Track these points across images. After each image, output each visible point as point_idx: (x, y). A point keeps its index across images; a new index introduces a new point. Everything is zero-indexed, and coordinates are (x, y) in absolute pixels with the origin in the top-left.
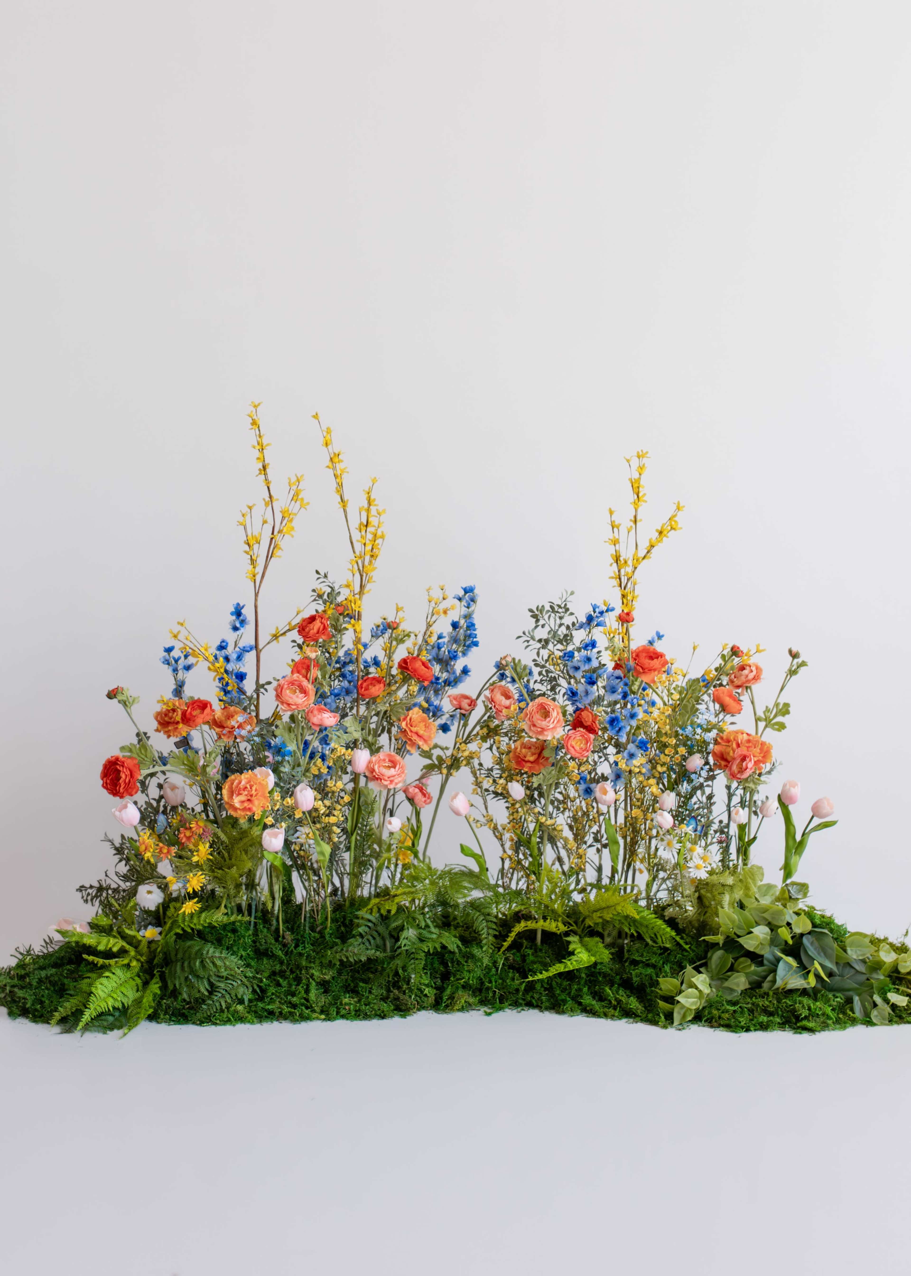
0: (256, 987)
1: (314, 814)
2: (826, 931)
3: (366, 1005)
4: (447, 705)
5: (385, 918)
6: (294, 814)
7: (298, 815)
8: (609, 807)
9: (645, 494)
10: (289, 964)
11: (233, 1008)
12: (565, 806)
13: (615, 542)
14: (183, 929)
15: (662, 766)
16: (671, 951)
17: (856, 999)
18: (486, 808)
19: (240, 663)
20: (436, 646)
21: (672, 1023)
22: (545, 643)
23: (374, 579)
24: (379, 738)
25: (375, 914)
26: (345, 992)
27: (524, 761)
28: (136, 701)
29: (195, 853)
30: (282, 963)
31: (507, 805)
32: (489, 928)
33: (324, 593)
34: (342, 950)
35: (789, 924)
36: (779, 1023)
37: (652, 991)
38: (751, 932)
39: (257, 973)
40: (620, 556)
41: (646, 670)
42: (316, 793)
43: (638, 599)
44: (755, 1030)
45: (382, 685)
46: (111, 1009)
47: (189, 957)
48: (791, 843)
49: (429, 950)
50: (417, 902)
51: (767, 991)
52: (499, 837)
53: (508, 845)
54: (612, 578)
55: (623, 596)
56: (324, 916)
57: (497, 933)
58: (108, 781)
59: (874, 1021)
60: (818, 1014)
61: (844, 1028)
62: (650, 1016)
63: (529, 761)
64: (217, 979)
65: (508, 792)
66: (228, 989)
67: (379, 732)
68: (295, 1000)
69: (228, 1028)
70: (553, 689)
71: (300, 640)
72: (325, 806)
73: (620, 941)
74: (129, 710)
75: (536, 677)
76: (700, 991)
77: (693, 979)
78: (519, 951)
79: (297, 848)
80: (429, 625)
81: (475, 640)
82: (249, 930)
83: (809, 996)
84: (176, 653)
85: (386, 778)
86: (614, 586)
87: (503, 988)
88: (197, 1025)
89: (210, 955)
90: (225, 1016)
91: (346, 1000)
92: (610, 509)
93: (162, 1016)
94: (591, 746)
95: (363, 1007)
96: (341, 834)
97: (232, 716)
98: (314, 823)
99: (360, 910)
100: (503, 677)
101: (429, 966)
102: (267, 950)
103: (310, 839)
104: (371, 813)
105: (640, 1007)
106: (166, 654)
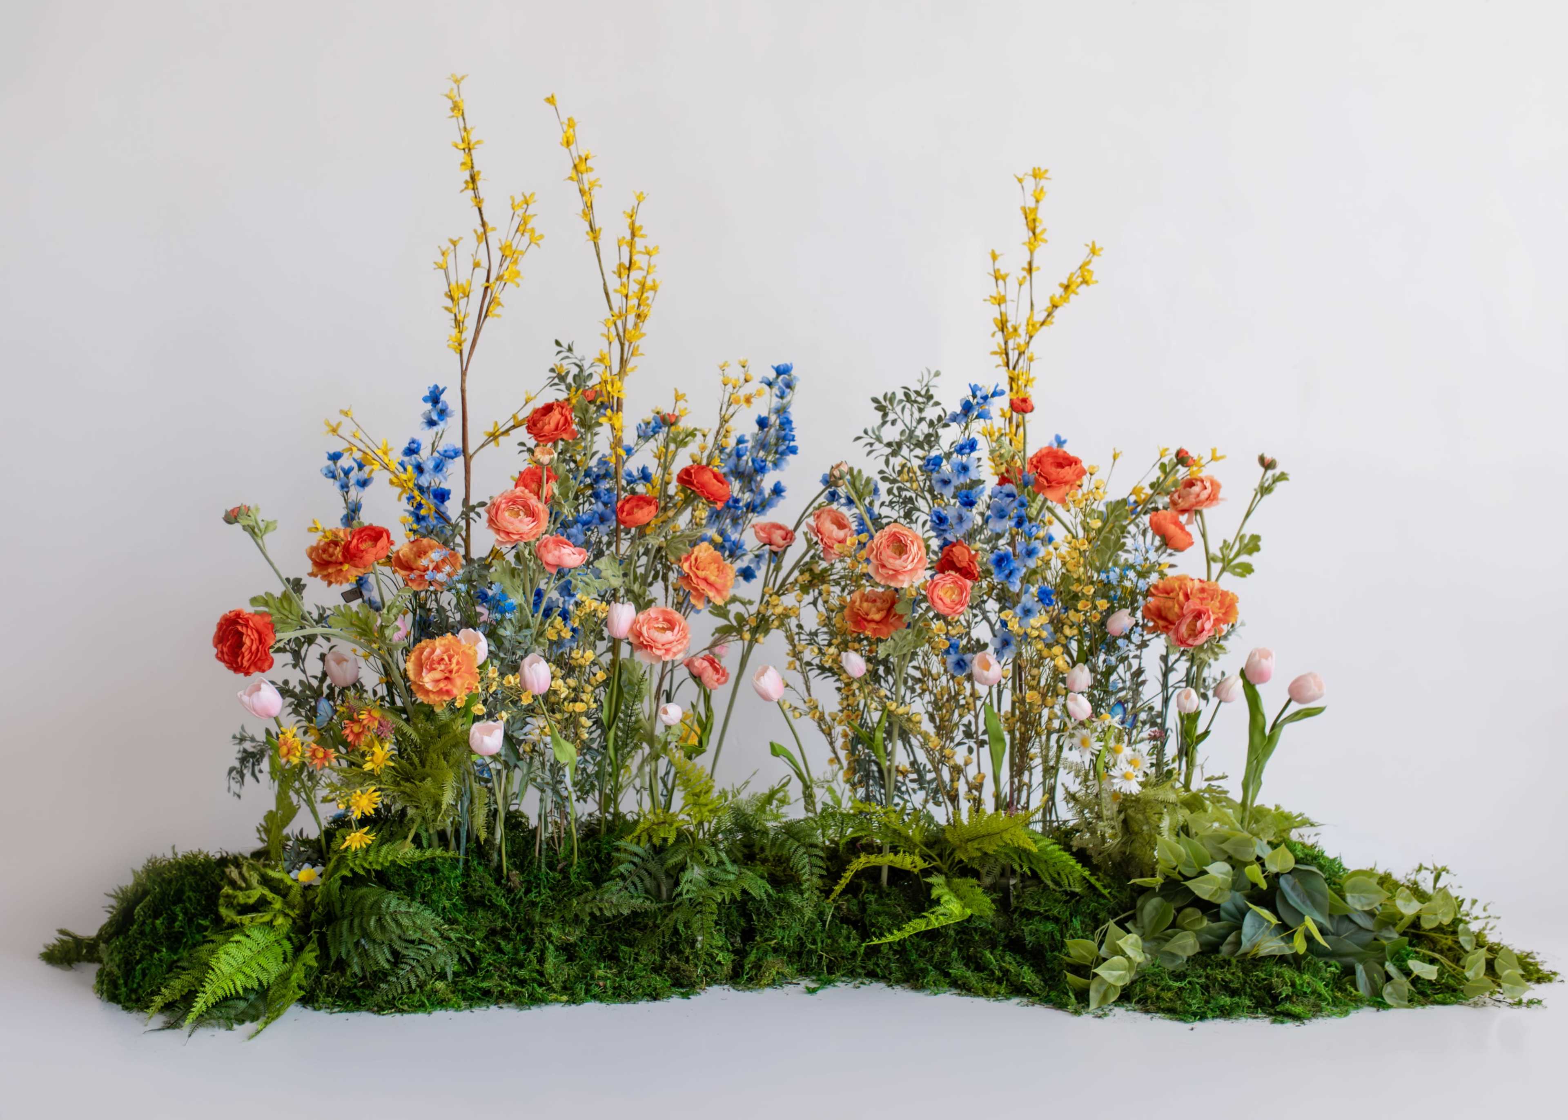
0: (464, 954)
1: (553, 699)
2: (1314, 869)
3: (630, 979)
4: (750, 540)
5: (659, 850)
6: (521, 700)
7: (526, 701)
8: (990, 688)
9: (1045, 230)
10: (515, 919)
11: (429, 987)
12: (925, 687)
13: (1000, 301)
14: (352, 870)
15: (1071, 627)
16: (1082, 897)
17: (1360, 968)
18: (808, 690)
19: (440, 475)
20: (734, 453)
21: (1088, 1005)
22: (895, 448)
23: (641, 350)
24: (651, 589)
25: (646, 845)
26: (598, 960)
27: (865, 620)
28: (271, 527)
29: (368, 758)
30: (505, 916)
31: (838, 684)
32: (812, 865)
33: (568, 373)
34: (594, 898)
35: (1259, 859)
36: (1249, 1007)
37: (1055, 958)
38: (1204, 873)
39: (468, 933)
40: (1007, 321)
41: (1051, 484)
42: (554, 668)
43: (1035, 383)
44: (1213, 1017)
45: (653, 508)
46: (241, 992)
47: (362, 913)
48: (1257, 738)
49: (724, 900)
50: (706, 825)
51: (1227, 958)
52: (827, 731)
53: (839, 742)
54: (995, 353)
55: (1012, 379)
56: (569, 848)
57: (825, 873)
58: (225, 650)
59: (1388, 1001)
60: (1305, 993)
61: (1346, 1013)
62: (1053, 994)
63: (872, 621)
64: (404, 945)
65: (841, 667)
66: (421, 958)
67: (650, 579)
68: (522, 973)
69: (420, 1016)
70: (908, 515)
71: (531, 442)
72: (569, 688)
73: (1003, 881)
74: (260, 542)
75: (885, 497)
76: (1129, 958)
77: (1119, 942)
78: (855, 896)
79: (528, 749)
80: (724, 421)
81: (792, 444)
82: (456, 868)
83: (1289, 964)
84: (345, 462)
85: (660, 646)
86: (998, 366)
87: (833, 951)
88: (373, 1012)
89: (391, 910)
90: (416, 998)
91: (601, 972)
92: (993, 251)
93: (321, 1000)
94: (968, 599)
95: (626, 983)
96: (594, 728)
97: (425, 553)
98: (553, 711)
99: (622, 837)
100: (833, 497)
101: (724, 920)
102: (483, 897)
103: (546, 735)
104: (638, 696)
105: (1037, 981)
106: (331, 463)
